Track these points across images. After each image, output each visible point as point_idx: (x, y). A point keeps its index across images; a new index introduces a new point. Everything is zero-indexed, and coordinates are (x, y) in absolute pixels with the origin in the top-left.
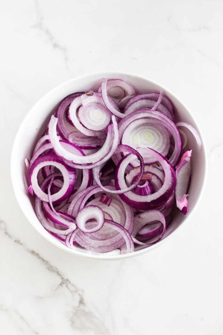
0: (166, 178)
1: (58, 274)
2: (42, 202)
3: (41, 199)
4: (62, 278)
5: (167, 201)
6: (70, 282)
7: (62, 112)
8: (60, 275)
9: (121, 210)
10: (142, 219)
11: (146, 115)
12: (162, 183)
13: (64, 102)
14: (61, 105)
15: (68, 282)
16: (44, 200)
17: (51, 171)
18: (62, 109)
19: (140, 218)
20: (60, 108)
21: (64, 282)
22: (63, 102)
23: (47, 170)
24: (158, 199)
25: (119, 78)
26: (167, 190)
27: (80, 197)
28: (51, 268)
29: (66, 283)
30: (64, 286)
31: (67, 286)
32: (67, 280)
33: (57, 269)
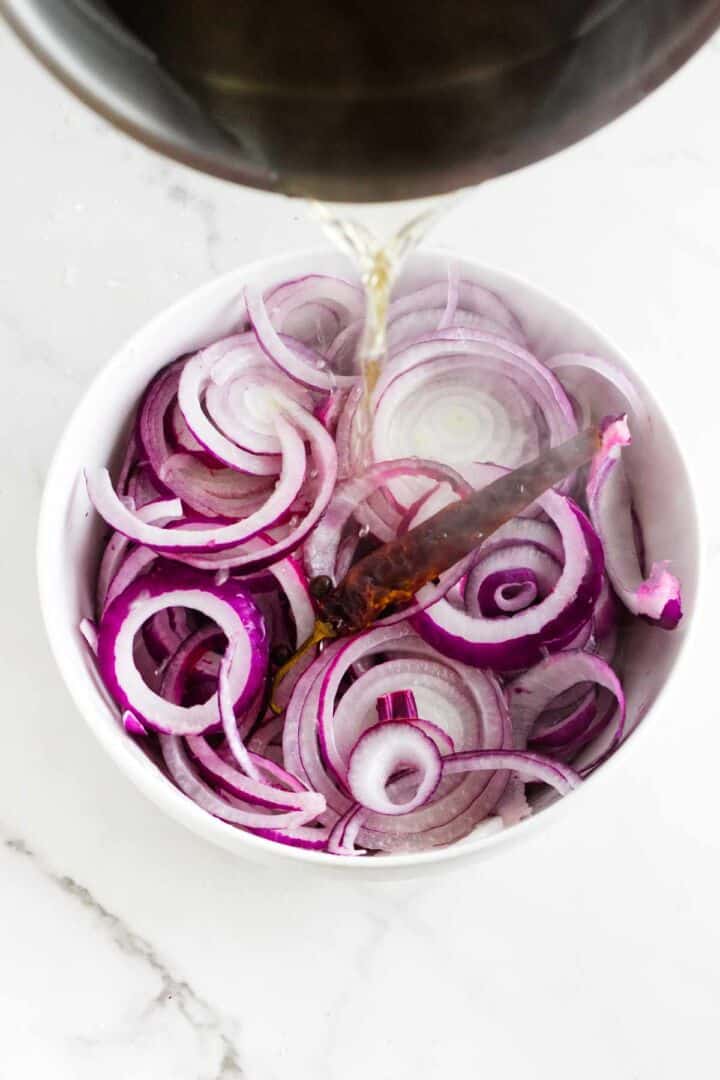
0: (566, 542)
1: (153, 961)
2: (183, 741)
3: (174, 731)
4: (167, 978)
5: (593, 611)
6: (192, 993)
7: (157, 430)
8: (161, 968)
9: (452, 690)
10: (529, 692)
11: (427, 352)
12: (558, 562)
13: (151, 397)
14: (146, 408)
15: (184, 992)
16: (184, 728)
17: (178, 635)
18: (153, 420)
19: (523, 694)
20: (145, 419)
21: (174, 991)
22: (149, 400)
23: (163, 633)
24: (562, 616)
25: (309, 274)
26: (584, 579)
27: (310, 691)
28: (128, 943)
29: (179, 994)
30: (172, 1004)
31: (181, 1006)
32: (185, 985)
33: (149, 946)
